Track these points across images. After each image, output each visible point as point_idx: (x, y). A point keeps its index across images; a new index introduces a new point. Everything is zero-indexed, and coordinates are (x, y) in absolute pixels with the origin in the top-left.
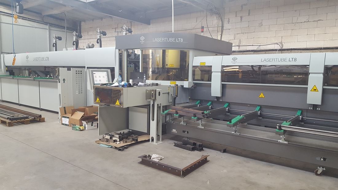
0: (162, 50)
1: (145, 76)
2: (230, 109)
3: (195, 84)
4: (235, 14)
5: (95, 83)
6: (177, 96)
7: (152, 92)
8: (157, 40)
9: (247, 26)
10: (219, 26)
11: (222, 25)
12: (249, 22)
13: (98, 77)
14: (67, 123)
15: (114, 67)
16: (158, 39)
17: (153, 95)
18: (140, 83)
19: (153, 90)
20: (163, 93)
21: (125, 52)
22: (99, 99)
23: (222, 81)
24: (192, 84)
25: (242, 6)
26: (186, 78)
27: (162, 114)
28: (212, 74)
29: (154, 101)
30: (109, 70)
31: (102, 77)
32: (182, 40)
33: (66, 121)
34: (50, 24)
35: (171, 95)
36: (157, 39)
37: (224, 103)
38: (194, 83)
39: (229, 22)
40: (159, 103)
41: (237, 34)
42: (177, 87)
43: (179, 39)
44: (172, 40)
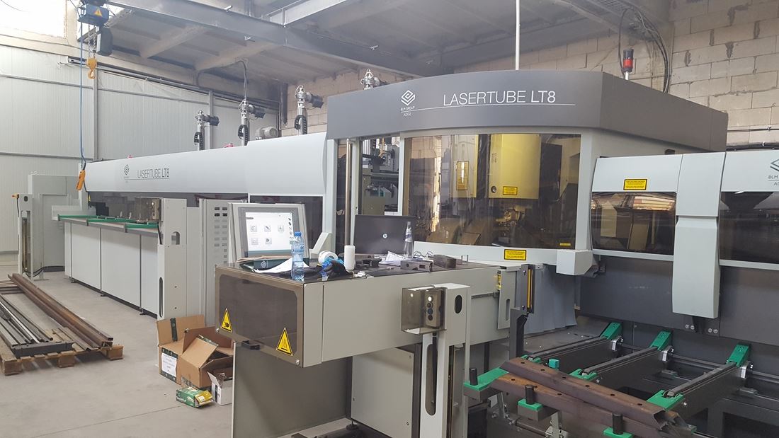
0: (477, 136)
1: (408, 231)
2: (754, 372)
3: (601, 260)
4: (709, 36)
5: (251, 248)
6: (531, 310)
7: (430, 299)
8: (459, 99)
9: (750, 69)
10: (656, 75)
11: (666, 71)
12: (755, 57)
13: (261, 229)
14: (173, 372)
15: (322, 197)
16: (463, 96)
17: (431, 312)
18: (392, 258)
19: (432, 292)
20: (474, 297)
21: (354, 147)
22: (230, 317)
23: (723, 252)
24: (590, 263)
25: (731, 14)
26: (565, 238)
27: (466, 389)
28: (677, 226)
29: (434, 334)
30: (301, 207)
31: (274, 229)
32: (552, 95)
33: (170, 365)
34: (213, 91)
35: (508, 300)
36: (458, 96)
37: (728, 343)
38: (596, 256)
39: (687, 61)
40: (457, 343)
41: (716, 96)
42: (533, 277)
43: (543, 92)
44: (516, 96)
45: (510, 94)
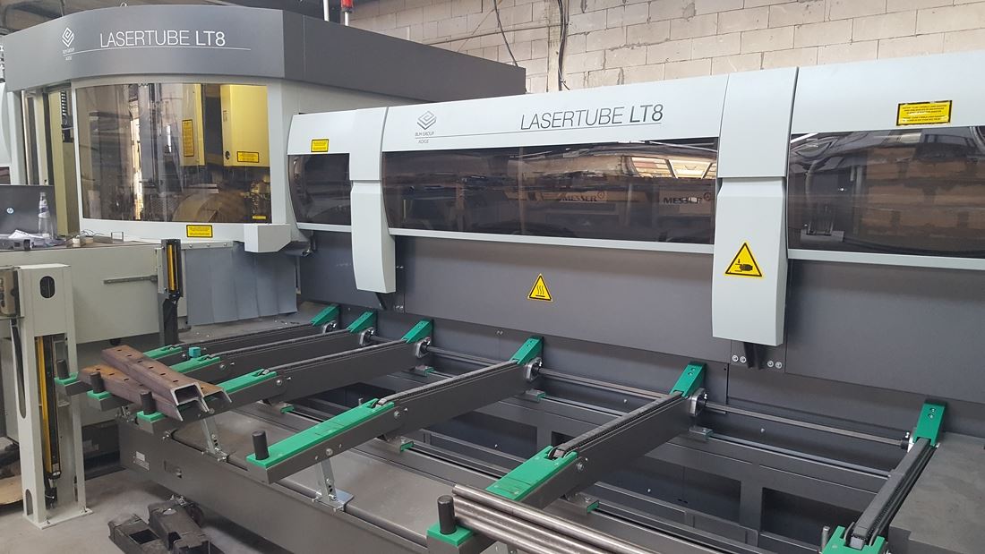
10: (553, 23)
11: (562, 20)
12: (649, 2)
16: (120, 36)
17: (2, 296)
24: (290, 238)
28: (353, 191)
29: (14, 321)
32: (221, 38)
36: (115, 36)
37: (411, 320)
41: (612, 50)
42: (178, 255)
43: (209, 32)
44: (178, 37)
45: (171, 34)
